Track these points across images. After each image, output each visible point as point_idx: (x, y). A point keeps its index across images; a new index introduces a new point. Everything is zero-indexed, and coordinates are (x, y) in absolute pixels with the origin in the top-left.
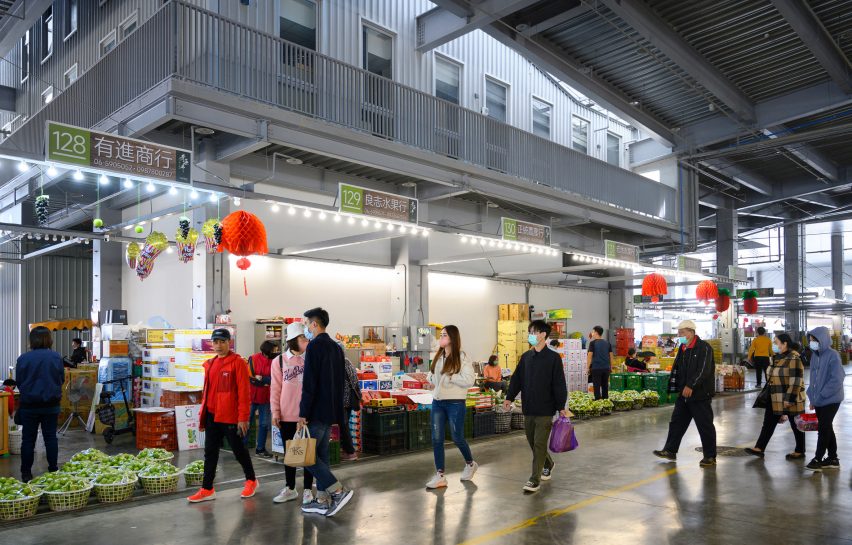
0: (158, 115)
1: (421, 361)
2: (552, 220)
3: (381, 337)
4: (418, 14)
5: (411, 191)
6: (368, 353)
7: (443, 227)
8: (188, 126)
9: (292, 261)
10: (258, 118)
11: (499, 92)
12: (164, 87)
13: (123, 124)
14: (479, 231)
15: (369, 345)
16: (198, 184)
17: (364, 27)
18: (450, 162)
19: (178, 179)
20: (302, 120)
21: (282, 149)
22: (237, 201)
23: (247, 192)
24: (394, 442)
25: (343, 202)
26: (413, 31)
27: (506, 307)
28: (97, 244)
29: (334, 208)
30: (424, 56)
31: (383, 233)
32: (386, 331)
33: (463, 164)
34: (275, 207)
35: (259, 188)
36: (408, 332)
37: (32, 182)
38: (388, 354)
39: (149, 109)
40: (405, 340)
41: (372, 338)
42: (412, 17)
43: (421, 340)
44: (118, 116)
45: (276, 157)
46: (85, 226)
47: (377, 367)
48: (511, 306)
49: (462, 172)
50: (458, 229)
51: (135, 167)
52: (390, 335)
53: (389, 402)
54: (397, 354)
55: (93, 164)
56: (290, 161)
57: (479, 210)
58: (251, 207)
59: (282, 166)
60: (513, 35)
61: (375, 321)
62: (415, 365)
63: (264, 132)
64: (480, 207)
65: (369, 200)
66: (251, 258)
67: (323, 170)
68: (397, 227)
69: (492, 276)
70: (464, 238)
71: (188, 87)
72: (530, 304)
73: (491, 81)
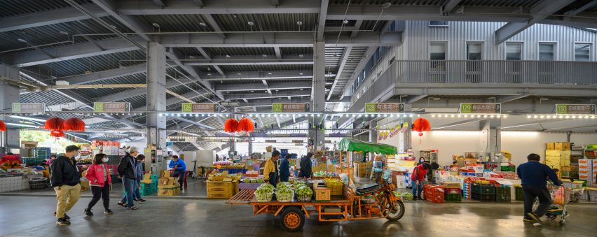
0: (391, 94)
1: (496, 166)
2: (591, 101)
3: (474, 156)
4: (496, 30)
5: (493, 101)
6: (468, 163)
7: (515, 112)
8: (399, 95)
9: (434, 132)
10: (423, 88)
11: (549, 48)
12: (393, 86)
13: (379, 99)
14: (533, 112)
15: (468, 159)
16: (406, 112)
17: (467, 45)
18: (516, 85)
19: (400, 112)
20: (441, 85)
21: (431, 96)
22: (419, 115)
23: (423, 112)
24: (488, 197)
25: (462, 110)
26: (493, 37)
27: (552, 144)
28: (370, 132)
29: (458, 112)
30: (499, 46)
31: (476, 119)
32: (477, 154)
33: (525, 84)
34: (433, 116)
35: (427, 110)
36: (489, 155)
37: (355, 118)
38: (478, 163)
39: (389, 92)
40: (488, 158)
41: (470, 156)
42: (492, 32)
43: (497, 158)
44: (379, 97)
45: (430, 99)
46: (367, 127)
47: (475, 168)
48: (556, 144)
49: (524, 88)
50: (526, 113)
51: (387, 111)
52: (479, 156)
53: (485, 182)
54: (483, 163)
55: (376, 112)
56: (435, 99)
57: (534, 102)
58: (424, 117)
59: (432, 101)
60: (561, 19)
61: (472, 151)
62: (493, 168)
63: (425, 92)
64: (533, 101)
65: (475, 107)
66: (423, 132)
67: (448, 100)
68: (482, 116)
69: (543, 130)
70: (529, 117)
71: (399, 84)
72: (571, 142)
73: (541, 44)
